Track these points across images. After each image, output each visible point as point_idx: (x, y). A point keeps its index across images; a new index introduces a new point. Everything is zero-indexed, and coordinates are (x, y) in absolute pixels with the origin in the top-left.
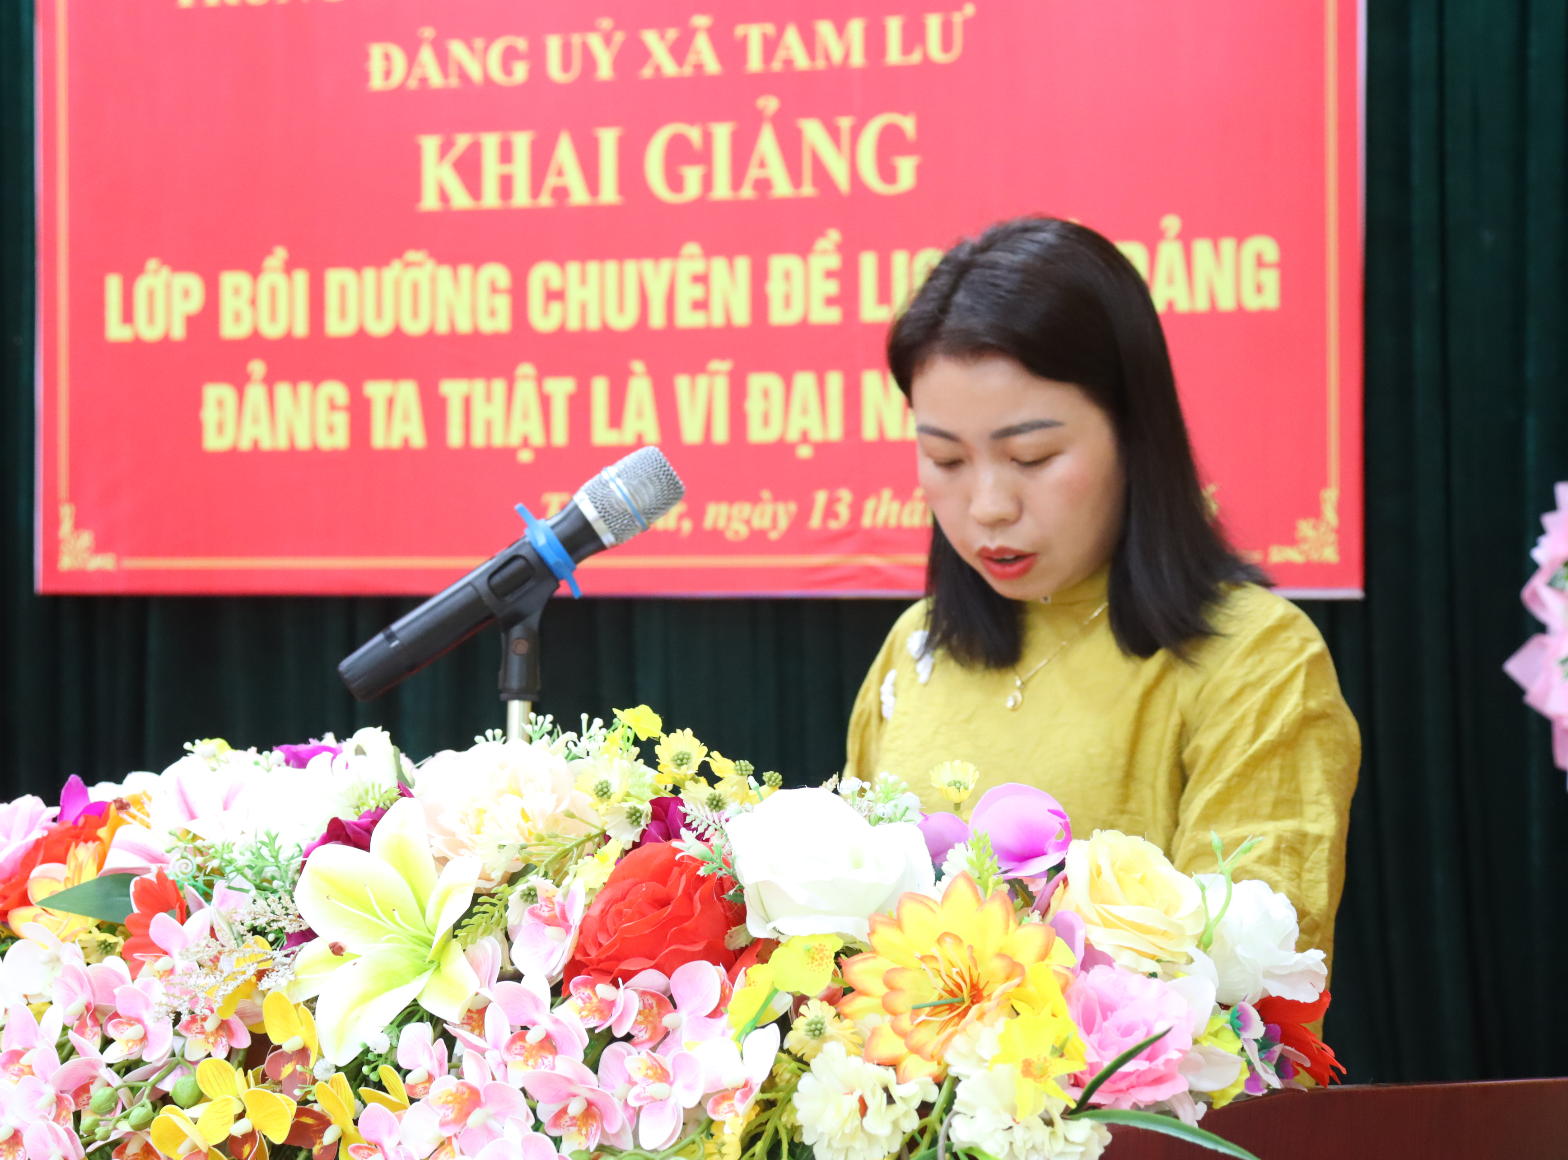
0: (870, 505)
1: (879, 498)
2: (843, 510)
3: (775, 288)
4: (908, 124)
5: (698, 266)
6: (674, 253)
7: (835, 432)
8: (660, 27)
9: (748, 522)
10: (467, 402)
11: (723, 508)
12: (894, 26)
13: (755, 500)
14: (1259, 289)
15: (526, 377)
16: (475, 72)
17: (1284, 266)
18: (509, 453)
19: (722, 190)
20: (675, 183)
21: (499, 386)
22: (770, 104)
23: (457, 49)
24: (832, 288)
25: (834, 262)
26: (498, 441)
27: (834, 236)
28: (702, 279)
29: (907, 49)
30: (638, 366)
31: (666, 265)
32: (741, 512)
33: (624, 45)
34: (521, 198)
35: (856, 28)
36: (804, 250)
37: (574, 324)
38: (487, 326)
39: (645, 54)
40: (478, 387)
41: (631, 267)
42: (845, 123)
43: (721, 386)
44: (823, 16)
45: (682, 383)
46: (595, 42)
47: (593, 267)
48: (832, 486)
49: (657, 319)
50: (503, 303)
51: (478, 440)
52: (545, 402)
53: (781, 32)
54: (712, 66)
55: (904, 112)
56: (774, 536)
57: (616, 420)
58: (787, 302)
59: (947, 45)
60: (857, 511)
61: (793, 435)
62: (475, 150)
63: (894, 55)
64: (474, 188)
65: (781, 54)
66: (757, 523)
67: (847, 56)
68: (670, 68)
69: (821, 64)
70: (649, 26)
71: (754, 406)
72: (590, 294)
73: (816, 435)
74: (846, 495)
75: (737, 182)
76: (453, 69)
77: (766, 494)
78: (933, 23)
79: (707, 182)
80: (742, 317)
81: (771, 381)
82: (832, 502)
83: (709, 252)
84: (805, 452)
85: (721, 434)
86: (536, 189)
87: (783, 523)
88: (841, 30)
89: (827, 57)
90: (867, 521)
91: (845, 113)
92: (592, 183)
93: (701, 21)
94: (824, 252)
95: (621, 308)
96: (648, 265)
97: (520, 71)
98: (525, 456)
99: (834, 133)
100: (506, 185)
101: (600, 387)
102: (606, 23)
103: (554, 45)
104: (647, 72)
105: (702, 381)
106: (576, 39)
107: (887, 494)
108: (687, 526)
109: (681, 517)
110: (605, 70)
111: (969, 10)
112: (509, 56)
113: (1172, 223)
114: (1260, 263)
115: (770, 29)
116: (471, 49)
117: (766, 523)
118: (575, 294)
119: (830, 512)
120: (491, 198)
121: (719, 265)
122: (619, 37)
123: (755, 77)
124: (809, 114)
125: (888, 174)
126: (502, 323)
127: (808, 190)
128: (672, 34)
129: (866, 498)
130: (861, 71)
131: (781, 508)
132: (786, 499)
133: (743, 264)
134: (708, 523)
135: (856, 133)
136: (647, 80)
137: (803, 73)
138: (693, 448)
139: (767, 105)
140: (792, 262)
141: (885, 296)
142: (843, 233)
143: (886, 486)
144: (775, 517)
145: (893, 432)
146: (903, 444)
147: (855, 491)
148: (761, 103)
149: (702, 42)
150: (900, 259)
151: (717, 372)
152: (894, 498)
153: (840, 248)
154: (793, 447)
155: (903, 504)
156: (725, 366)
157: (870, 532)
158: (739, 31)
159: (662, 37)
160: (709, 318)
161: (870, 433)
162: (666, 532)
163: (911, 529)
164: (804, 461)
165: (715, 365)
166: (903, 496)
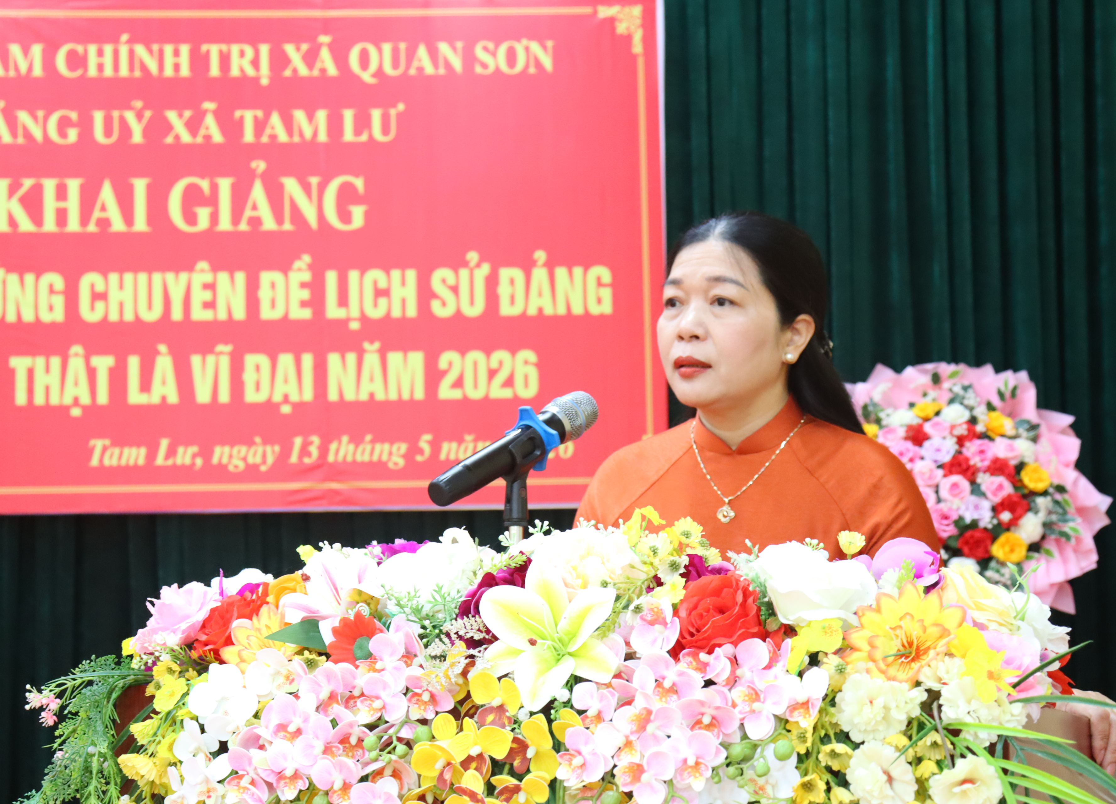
0: (333, 447)
1: (340, 442)
2: (314, 450)
3: (264, 294)
4: (359, 183)
5: (208, 278)
6: (190, 268)
7: (308, 395)
8: (179, 108)
9: (244, 459)
10: (31, 373)
11: (227, 449)
12: (348, 116)
13: (250, 443)
14: (599, 301)
15: (76, 355)
16: (37, 134)
17: (615, 285)
18: (63, 410)
19: (225, 224)
20: (191, 218)
21: (56, 362)
22: (260, 166)
23: (23, 117)
24: (305, 294)
25: (306, 276)
26: (55, 400)
27: (307, 258)
28: (210, 287)
29: (357, 132)
30: (163, 348)
31: (184, 276)
32: (239, 452)
33: (151, 119)
34: (73, 225)
35: (322, 116)
36: (285, 268)
37: (114, 317)
38: (46, 317)
39: (169, 127)
40: (40, 362)
41: (157, 277)
42: (314, 181)
43: (225, 362)
44: (298, 107)
45: (196, 360)
46: (130, 116)
47: (128, 277)
48: (306, 434)
49: (177, 314)
50: (59, 301)
51: (39, 400)
52: (92, 373)
53: (267, 116)
54: (218, 138)
55: (357, 176)
56: (263, 468)
57: (146, 386)
58: (273, 304)
59: (385, 130)
60: (324, 451)
61: (277, 398)
62: (37, 190)
63: (348, 135)
64: (37, 217)
65: (268, 131)
66: (251, 460)
67: (315, 134)
68: (186, 138)
69: (296, 139)
70: (171, 108)
71: (249, 377)
72: (127, 295)
73: (294, 397)
74: (316, 440)
75: (236, 219)
76: (20, 131)
77: (258, 440)
78: (376, 115)
79: (214, 218)
80: (240, 314)
81: (263, 360)
82: (305, 446)
83: (215, 269)
84: (286, 409)
85: (224, 397)
86: (84, 220)
87: (270, 460)
88: (310, 117)
89: (301, 135)
90: (331, 458)
91: (313, 174)
92: (128, 217)
93: (209, 106)
94: (300, 270)
95: (150, 307)
96: (170, 277)
97: (73, 135)
98: (76, 412)
99: (307, 188)
100: (62, 216)
101: (134, 363)
102: (138, 104)
103: (98, 117)
104: (169, 140)
105: (211, 359)
106: (116, 114)
107: (345, 439)
108: (199, 462)
109: (194, 456)
110: (137, 137)
111: (401, 107)
112: (63, 124)
113: (541, 256)
114: (600, 284)
115: (260, 113)
116: (35, 118)
117: (258, 460)
118: (115, 296)
119: (304, 452)
120: (50, 225)
121: (223, 277)
122: (148, 114)
123: (249, 145)
124: (288, 174)
125: (345, 216)
126: (58, 315)
127: (287, 226)
128: (188, 114)
129: (330, 441)
130: (325, 145)
131: (269, 449)
132: (272, 443)
133: (240, 277)
134: (215, 460)
135: (322, 188)
136: (169, 145)
137: (284, 145)
138: (204, 406)
139: (258, 166)
140: (277, 276)
141: (343, 301)
142: (313, 257)
143: (344, 433)
144: (264, 456)
145: (350, 396)
146: (357, 404)
147: (322, 437)
148: (254, 164)
149: (210, 121)
150: (354, 276)
151: (221, 353)
152: (350, 441)
153: (311, 267)
154: (277, 406)
155: (357, 446)
156: (227, 348)
157: (335, 465)
158: (238, 114)
159: (181, 116)
160: (215, 314)
161: (333, 396)
162: (183, 466)
163: (363, 463)
164: (285, 416)
165: (220, 348)
166: (357, 440)
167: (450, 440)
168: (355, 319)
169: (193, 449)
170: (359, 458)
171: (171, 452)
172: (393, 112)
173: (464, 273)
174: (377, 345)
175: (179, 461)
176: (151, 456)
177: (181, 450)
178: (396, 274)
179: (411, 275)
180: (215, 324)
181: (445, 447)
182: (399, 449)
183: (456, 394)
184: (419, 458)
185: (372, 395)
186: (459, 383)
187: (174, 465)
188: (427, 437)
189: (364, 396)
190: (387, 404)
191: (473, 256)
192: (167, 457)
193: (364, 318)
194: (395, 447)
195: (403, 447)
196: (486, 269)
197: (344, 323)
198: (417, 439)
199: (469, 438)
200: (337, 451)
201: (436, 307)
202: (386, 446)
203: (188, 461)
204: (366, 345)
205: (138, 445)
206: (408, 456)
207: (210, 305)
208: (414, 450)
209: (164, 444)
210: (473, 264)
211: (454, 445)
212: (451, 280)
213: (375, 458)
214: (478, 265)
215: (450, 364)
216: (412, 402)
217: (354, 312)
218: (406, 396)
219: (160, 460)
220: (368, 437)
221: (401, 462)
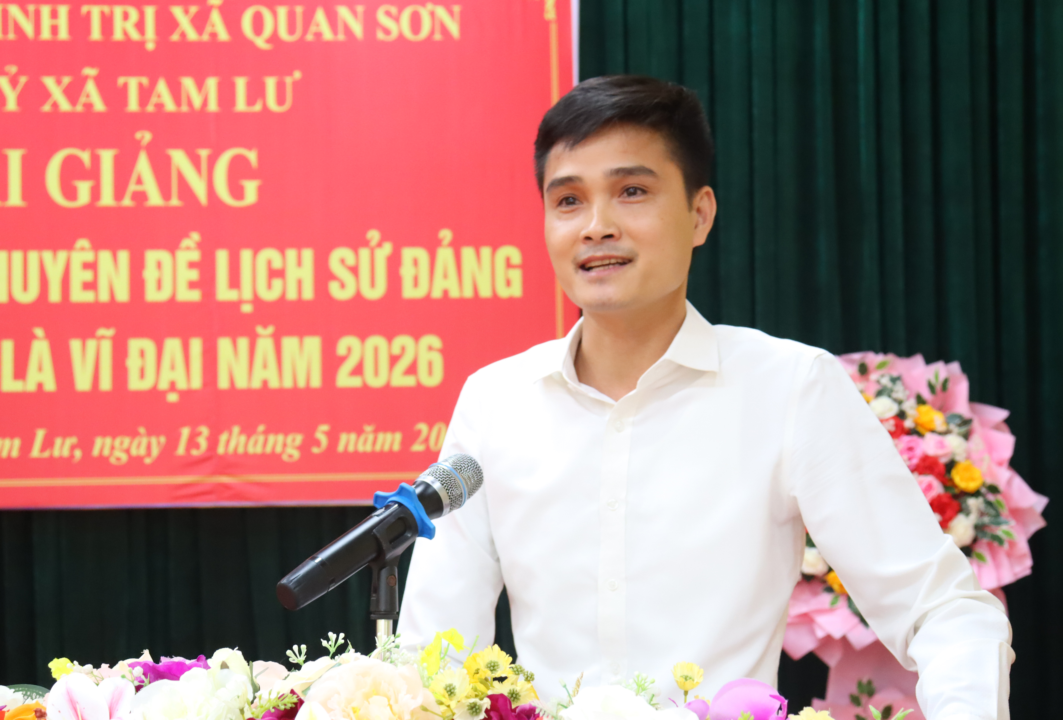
0: (223, 438)
1: (231, 433)
2: (203, 442)
3: (150, 274)
4: (252, 156)
5: (89, 256)
6: (69, 246)
7: (197, 383)
8: (58, 74)
9: (128, 451)
11: (108, 441)
12: (241, 84)
13: (134, 434)
14: (508, 283)
17: (525, 267)
19: (107, 199)
20: (70, 193)
22: (146, 137)
24: (194, 275)
25: (195, 256)
27: (196, 236)
28: (91, 266)
29: (251, 101)
30: (39, 332)
31: (62, 255)
32: (122, 443)
33: (26, 84)
35: (212, 83)
36: (172, 247)
39: (47, 95)
41: (33, 256)
42: (204, 153)
43: (107, 348)
44: (187, 74)
45: (75, 345)
46: (4, 82)
47: (2, 255)
48: (194, 424)
49: (55, 296)
53: (153, 84)
54: (99, 106)
55: (250, 148)
56: (148, 461)
57: (20, 373)
58: (159, 285)
59: (281, 100)
60: (213, 442)
61: (163, 385)
63: (241, 105)
65: (154, 100)
66: (134, 452)
67: (205, 103)
68: (65, 106)
69: (185, 108)
70: (49, 73)
71: (133, 363)
73: (182, 385)
74: (205, 431)
75: (119, 193)
77: (142, 430)
78: (271, 83)
79: (96, 193)
80: (123, 295)
81: (148, 345)
82: (193, 436)
83: (97, 247)
84: (173, 398)
85: (106, 384)
87: (155, 452)
88: (200, 85)
89: (190, 104)
90: (221, 450)
91: (204, 146)
93: (90, 72)
94: (188, 248)
95: (25, 287)
96: (47, 255)
99: (195, 161)
101: (7, 348)
102: (13, 69)
105: (91, 344)
107: (236, 429)
108: (78, 454)
109: (73, 448)
110: (12, 105)
111: (297, 75)
113: (446, 235)
114: (509, 265)
115: (145, 81)
117: (142, 451)
119: (192, 443)
121: (105, 257)
122: (23, 80)
123: (133, 115)
124: (176, 146)
125: (237, 192)
127: (175, 202)
128: (66, 80)
129: (220, 432)
130: (216, 115)
131: (154, 440)
132: (158, 435)
133: (124, 256)
134: (96, 452)
135: (212, 161)
136: (47, 114)
137: (171, 114)
138: (84, 394)
139: (143, 137)
140: (163, 256)
141: (235, 282)
142: (202, 235)
143: (235, 423)
144: (149, 447)
145: (241, 383)
146: (249, 392)
147: (211, 427)
148: (138, 135)
149: (91, 88)
150: (246, 255)
151: (103, 337)
152: (242, 432)
153: (200, 246)
154: (163, 394)
155: (249, 437)
156: (110, 332)
157: (223, 458)
158: (121, 80)
159: (59, 82)
160: (97, 295)
161: (223, 383)
162: (61, 458)
163: (255, 456)
164: (172, 405)
165: (102, 332)
166: (249, 431)
167: (349, 431)
168: (246, 302)
169: (73, 440)
170: (251, 450)
171: (48, 444)
172: (289, 80)
173: (364, 253)
174: (271, 330)
175: (56, 453)
176: (26, 447)
177: (58, 441)
178: (291, 254)
179: (308, 255)
180: (96, 306)
181: (344, 438)
182: (294, 440)
183: (356, 382)
184: (315, 450)
185: (265, 383)
186: (358, 370)
187: (51, 458)
188: (324, 428)
189: (256, 384)
190: (281, 392)
191: (374, 235)
192: (43, 449)
193: (257, 301)
194: (290, 439)
195: (299, 439)
196: (387, 248)
197: (236, 305)
198: (314, 429)
199: (369, 428)
200: (228, 442)
201: (335, 290)
202: (280, 438)
203: (66, 453)
204: (260, 330)
205: (12, 437)
206: (304, 448)
207: (91, 286)
208: (309, 441)
209: (40, 434)
210: (374, 243)
211: (353, 436)
212: (351, 260)
213: (269, 449)
214: (380, 245)
215: (349, 350)
216: (308, 390)
217: (247, 294)
218: (302, 384)
219: (35, 452)
220: (261, 428)
221: (296, 454)
